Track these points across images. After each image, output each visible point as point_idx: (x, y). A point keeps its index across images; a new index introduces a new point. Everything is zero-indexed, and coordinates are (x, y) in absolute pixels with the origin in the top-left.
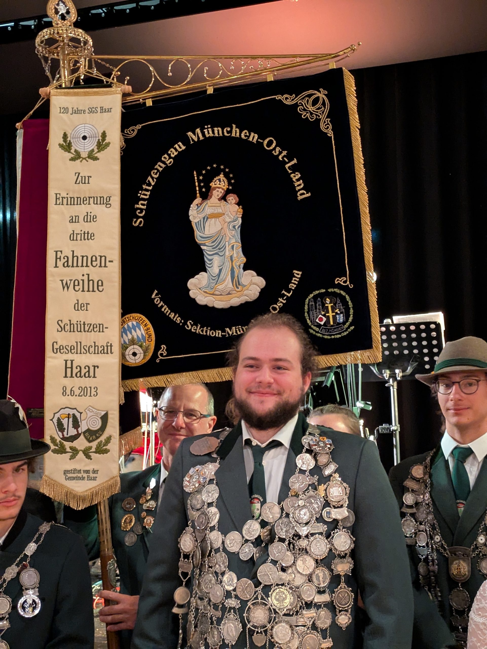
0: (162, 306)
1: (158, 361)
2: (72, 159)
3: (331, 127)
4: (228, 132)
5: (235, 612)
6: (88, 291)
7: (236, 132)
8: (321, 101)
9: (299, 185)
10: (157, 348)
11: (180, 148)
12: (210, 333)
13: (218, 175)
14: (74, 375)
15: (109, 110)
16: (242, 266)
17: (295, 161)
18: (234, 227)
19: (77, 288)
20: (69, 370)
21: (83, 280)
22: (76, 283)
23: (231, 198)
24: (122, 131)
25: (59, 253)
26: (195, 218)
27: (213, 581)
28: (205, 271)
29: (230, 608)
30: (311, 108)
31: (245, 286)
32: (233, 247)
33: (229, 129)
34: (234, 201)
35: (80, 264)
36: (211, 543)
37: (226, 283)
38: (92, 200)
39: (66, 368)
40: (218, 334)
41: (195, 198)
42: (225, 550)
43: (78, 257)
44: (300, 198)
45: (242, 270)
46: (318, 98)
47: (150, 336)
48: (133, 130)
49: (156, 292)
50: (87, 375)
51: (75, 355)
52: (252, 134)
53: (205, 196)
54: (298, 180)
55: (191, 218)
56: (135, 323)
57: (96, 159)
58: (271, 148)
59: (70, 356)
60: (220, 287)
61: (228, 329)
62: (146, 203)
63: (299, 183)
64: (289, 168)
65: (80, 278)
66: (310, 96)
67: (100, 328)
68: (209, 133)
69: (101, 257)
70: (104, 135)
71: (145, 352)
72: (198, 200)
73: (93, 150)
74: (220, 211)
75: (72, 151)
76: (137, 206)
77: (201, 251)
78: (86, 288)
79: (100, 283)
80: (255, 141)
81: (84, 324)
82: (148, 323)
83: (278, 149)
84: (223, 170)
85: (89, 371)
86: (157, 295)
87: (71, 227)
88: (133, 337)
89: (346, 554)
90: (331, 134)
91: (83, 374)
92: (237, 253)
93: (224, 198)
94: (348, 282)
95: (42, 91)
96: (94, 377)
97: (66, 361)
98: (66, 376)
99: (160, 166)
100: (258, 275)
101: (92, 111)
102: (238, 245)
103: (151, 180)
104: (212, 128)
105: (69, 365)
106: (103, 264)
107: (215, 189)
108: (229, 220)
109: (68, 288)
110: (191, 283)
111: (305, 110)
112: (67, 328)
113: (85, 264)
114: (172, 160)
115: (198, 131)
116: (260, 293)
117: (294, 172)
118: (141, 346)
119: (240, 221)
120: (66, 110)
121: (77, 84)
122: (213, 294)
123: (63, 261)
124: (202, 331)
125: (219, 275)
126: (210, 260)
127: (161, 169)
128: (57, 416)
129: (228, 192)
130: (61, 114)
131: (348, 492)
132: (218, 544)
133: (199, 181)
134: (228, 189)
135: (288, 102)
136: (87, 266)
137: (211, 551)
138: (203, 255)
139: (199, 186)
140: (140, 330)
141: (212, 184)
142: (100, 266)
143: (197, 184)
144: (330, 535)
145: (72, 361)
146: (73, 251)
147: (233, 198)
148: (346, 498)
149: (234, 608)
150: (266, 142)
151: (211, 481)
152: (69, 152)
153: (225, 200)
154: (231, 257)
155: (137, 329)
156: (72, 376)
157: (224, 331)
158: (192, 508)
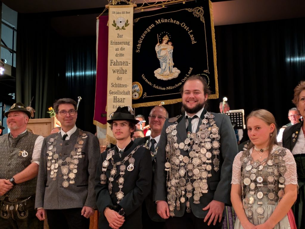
0: (145, 79)
1: (143, 98)
2: (116, 29)
3: (204, 19)
4: (169, 21)
5: (183, 167)
6: (122, 73)
7: (172, 21)
8: (201, 11)
9: (193, 39)
10: (143, 93)
11: (153, 26)
12: (161, 89)
13: (166, 35)
14: (117, 101)
15: (129, 13)
16: (173, 66)
17: (191, 31)
18: (170, 53)
19: (118, 72)
20: (115, 100)
21: (120, 70)
22: (118, 71)
23: (169, 43)
24: (133, 20)
25: (112, 61)
26: (157, 50)
27: (176, 158)
28: (160, 68)
29: (182, 166)
30: (198, 13)
31: (173, 73)
32: (170, 60)
33: (169, 20)
34: (170, 44)
35: (119, 64)
36: (175, 147)
37: (167, 72)
38: (123, 43)
39: (114, 99)
40: (164, 89)
41: (158, 43)
42: (179, 149)
43: (118, 62)
44: (193, 43)
45: (172, 67)
46: (200, 10)
47: (141, 89)
48: (137, 20)
49: (143, 75)
50: (121, 101)
51: (117, 95)
52: (177, 22)
53: (161, 42)
54: (192, 37)
55: (156, 50)
56: (136, 85)
57: (125, 29)
58: (184, 26)
59: (115, 95)
60: (165, 73)
61: (167, 87)
62: (140, 44)
63: (193, 38)
64: (189, 33)
65: (119, 69)
66: (197, 9)
67: (126, 86)
68: (163, 21)
69: (126, 62)
70: (127, 21)
71: (139, 95)
72: (158, 44)
73: (123, 26)
74: (166, 47)
75: (117, 26)
76: (137, 45)
77: (159, 61)
78: (121, 73)
79: (126, 71)
80: (178, 24)
81: (120, 85)
82: (141, 85)
83: (186, 27)
84: (167, 34)
85: (122, 100)
86: (144, 75)
87: (116, 52)
88: (135, 90)
89: (217, 149)
90: (204, 22)
91: (120, 101)
92: (171, 62)
93: (167, 43)
94: (208, 72)
95: (106, 6)
96: (124, 102)
97: (114, 97)
98: (114, 102)
99: (146, 32)
100: (178, 69)
101: (123, 13)
102: (172, 59)
103: (143, 37)
104: (164, 19)
105: (115, 98)
106: (127, 65)
107: (164, 40)
108: (169, 51)
109: (115, 72)
110: (155, 72)
111: (195, 14)
112: (115, 86)
113: (121, 64)
114: (150, 30)
115: (159, 20)
116: (179, 75)
117: (191, 35)
118: (138, 93)
119: (172, 51)
120: (114, 13)
121: (118, 4)
122: (163, 76)
123: (113, 63)
124: (159, 88)
125: (165, 69)
126: (162, 64)
127: (146, 33)
128: (111, 115)
129: (168, 41)
130: (113, 14)
131: (218, 129)
132: (177, 147)
133: (159, 37)
134: (169, 40)
135: (190, 11)
136: (121, 65)
137: (175, 149)
138: (159, 62)
139: (159, 39)
140: (138, 87)
141: (163, 39)
142: (126, 65)
143: (158, 38)
144: (212, 142)
145: (116, 97)
146: (117, 60)
147: (170, 43)
148: (217, 131)
149: (183, 166)
150: (182, 24)
151: (175, 129)
152: (116, 27)
153: (168, 44)
154: (169, 63)
155: (137, 87)
156: (116, 102)
157: (166, 88)
158: (169, 138)
